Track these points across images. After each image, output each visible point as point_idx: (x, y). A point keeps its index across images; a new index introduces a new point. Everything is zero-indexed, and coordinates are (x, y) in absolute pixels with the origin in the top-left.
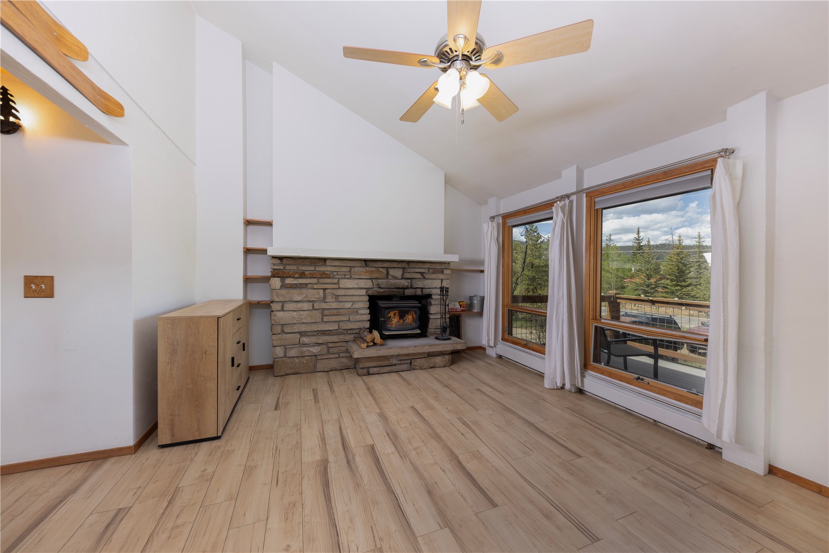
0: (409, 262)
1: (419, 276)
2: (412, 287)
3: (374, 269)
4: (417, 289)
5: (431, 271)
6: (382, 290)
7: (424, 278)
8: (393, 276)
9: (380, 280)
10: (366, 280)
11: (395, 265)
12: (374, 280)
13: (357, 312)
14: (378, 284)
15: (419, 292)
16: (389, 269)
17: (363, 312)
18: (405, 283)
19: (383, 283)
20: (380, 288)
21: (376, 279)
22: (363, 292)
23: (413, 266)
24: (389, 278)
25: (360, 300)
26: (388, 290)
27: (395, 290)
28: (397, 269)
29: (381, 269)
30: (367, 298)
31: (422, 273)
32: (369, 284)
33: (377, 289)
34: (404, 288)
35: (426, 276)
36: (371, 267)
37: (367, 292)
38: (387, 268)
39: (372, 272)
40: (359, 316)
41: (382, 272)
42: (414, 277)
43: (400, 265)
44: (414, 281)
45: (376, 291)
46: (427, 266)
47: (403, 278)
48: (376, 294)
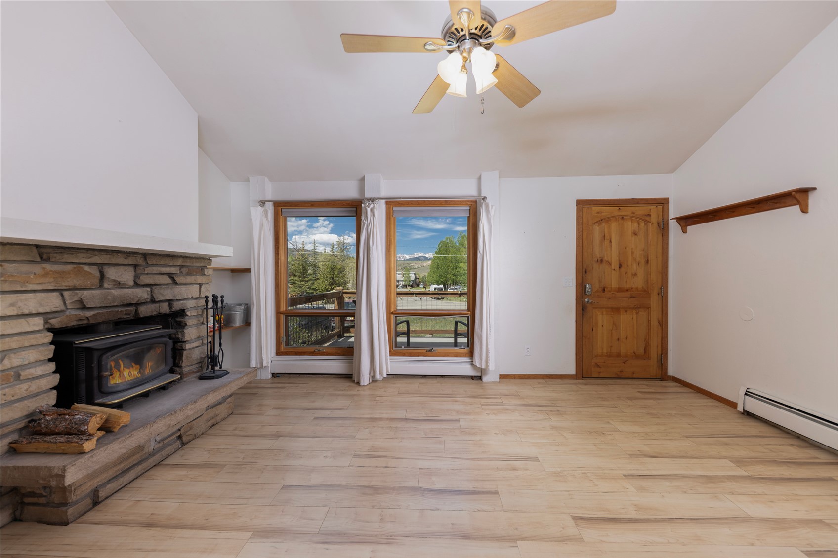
0: (147, 255)
1: (167, 280)
2: (153, 301)
3: (69, 268)
4: (161, 304)
5: (184, 270)
6: (89, 314)
7: (175, 283)
8: (114, 281)
9: (86, 292)
10: (44, 295)
11: (120, 260)
12: (66, 293)
13: (18, 376)
14: (81, 301)
15: (165, 308)
16: (105, 267)
17: (38, 371)
18: (143, 294)
19: (93, 297)
20: (84, 308)
21: (73, 289)
22: (37, 323)
23: (154, 262)
24: (106, 285)
25: (27, 344)
26: (105, 311)
27: (120, 309)
28: (122, 268)
29: (86, 268)
30: (49, 336)
31: (171, 276)
32: (53, 302)
33: (74, 312)
34: (138, 304)
35: (178, 280)
36: (55, 263)
37: (46, 322)
38: (101, 267)
39: (61, 274)
40: (24, 386)
41: (90, 273)
42: (158, 282)
43: (129, 261)
44: (156, 290)
45: (72, 317)
46: (179, 262)
47: (137, 284)
48: (75, 323)
